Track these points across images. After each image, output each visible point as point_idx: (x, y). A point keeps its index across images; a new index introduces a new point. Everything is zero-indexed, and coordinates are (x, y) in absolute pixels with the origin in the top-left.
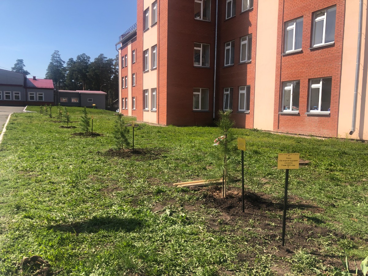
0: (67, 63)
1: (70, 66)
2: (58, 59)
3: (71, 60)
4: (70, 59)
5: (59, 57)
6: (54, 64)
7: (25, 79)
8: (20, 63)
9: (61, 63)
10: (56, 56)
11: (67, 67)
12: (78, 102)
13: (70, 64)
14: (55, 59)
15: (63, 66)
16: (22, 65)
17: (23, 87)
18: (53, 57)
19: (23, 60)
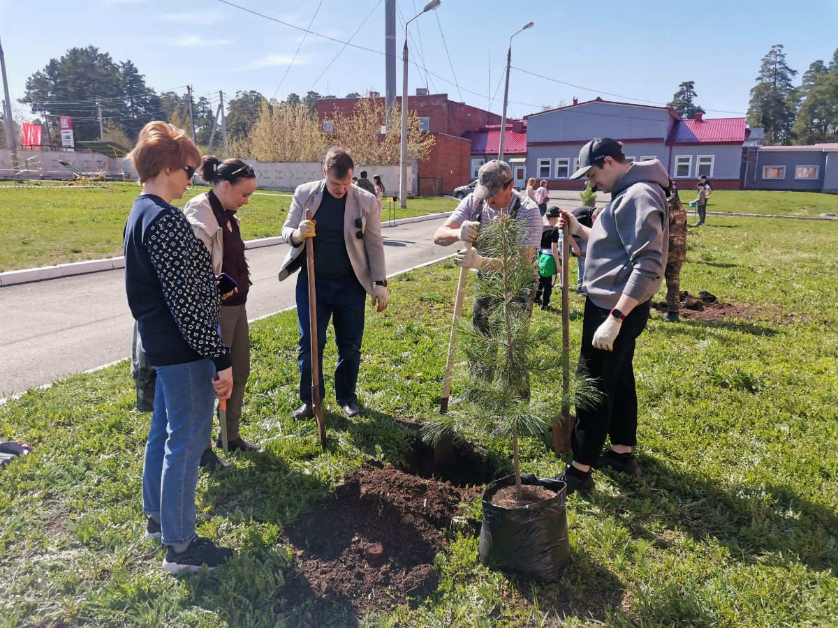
0: (804, 77)
1: (812, 83)
2: (778, 66)
3: (818, 67)
4: (813, 65)
5: (780, 63)
6: (767, 80)
7: (676, 123)
8: (687, 91)
9: (784, 78)
10: (773, 59)
11: (803, 87)
12: (817, 177)
13: (813, 76)
14: (772, 67)
15: (790, 86)
16: (691, 95)
17: (664, 143)
18: (767, 63)
19: (693, 83)
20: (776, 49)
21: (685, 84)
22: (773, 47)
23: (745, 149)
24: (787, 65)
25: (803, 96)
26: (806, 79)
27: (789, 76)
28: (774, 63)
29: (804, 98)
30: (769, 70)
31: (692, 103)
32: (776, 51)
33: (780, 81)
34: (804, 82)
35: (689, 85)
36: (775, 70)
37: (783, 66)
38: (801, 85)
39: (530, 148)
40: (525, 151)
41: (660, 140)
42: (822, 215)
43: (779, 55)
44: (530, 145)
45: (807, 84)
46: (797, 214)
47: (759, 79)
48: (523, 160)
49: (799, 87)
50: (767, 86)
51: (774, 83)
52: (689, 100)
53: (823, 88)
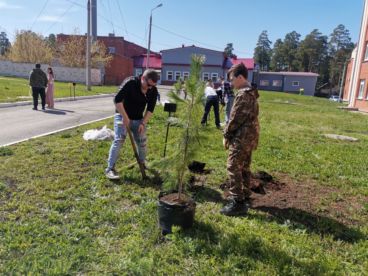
1: (277, 48)
2: (265, 40)
3: (279, 41)
4: (277, 40)
5: (266, 38)
6: (261, 45)
7: (226, 59)
8: (230, 47)
9: (267, 45)
10: (263, 36)
11: (274, 49)
12: (281, 86)
13: (278, 45)
14: (263, 40)
15: (269, 48)
16: (231, 49)
17: (221, 68)
18: (261, 38)
19: (232, 44)
20: (264, 32)
21: (229, 44)
22: (263, 31)
23: (254, 72)
24: (268, 39)
25: (274, 53)
26: (275, 46)
27: (269, 44)
28: (263, 38)
29: (274, 54)
30: (262, 41)
31: (232, 53)
32: (264, 33)
33: (266, 46)
34: (275, 47)
35: (231, 45)
36: (264, 41)
37: (267, 40)
38: (273, 48)
39: (163, 66)
40: (161, 67)
41: (220, 66)
42: (287, 102)
43: (265, 35)
44: (163, 64)
45: (275, 48)
46: (277, 101)
47: (258, 44)
48: (160, 71)
49: (273, 49)
50: (260, 48)
51: (263, 46)
52: (231, 51)
53: (281, 50)
